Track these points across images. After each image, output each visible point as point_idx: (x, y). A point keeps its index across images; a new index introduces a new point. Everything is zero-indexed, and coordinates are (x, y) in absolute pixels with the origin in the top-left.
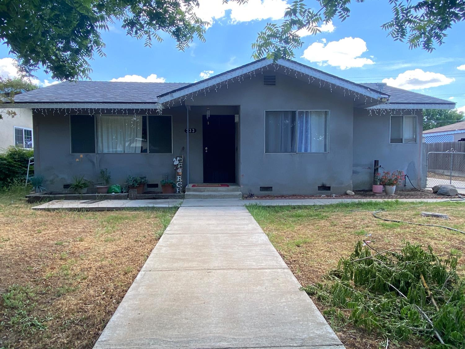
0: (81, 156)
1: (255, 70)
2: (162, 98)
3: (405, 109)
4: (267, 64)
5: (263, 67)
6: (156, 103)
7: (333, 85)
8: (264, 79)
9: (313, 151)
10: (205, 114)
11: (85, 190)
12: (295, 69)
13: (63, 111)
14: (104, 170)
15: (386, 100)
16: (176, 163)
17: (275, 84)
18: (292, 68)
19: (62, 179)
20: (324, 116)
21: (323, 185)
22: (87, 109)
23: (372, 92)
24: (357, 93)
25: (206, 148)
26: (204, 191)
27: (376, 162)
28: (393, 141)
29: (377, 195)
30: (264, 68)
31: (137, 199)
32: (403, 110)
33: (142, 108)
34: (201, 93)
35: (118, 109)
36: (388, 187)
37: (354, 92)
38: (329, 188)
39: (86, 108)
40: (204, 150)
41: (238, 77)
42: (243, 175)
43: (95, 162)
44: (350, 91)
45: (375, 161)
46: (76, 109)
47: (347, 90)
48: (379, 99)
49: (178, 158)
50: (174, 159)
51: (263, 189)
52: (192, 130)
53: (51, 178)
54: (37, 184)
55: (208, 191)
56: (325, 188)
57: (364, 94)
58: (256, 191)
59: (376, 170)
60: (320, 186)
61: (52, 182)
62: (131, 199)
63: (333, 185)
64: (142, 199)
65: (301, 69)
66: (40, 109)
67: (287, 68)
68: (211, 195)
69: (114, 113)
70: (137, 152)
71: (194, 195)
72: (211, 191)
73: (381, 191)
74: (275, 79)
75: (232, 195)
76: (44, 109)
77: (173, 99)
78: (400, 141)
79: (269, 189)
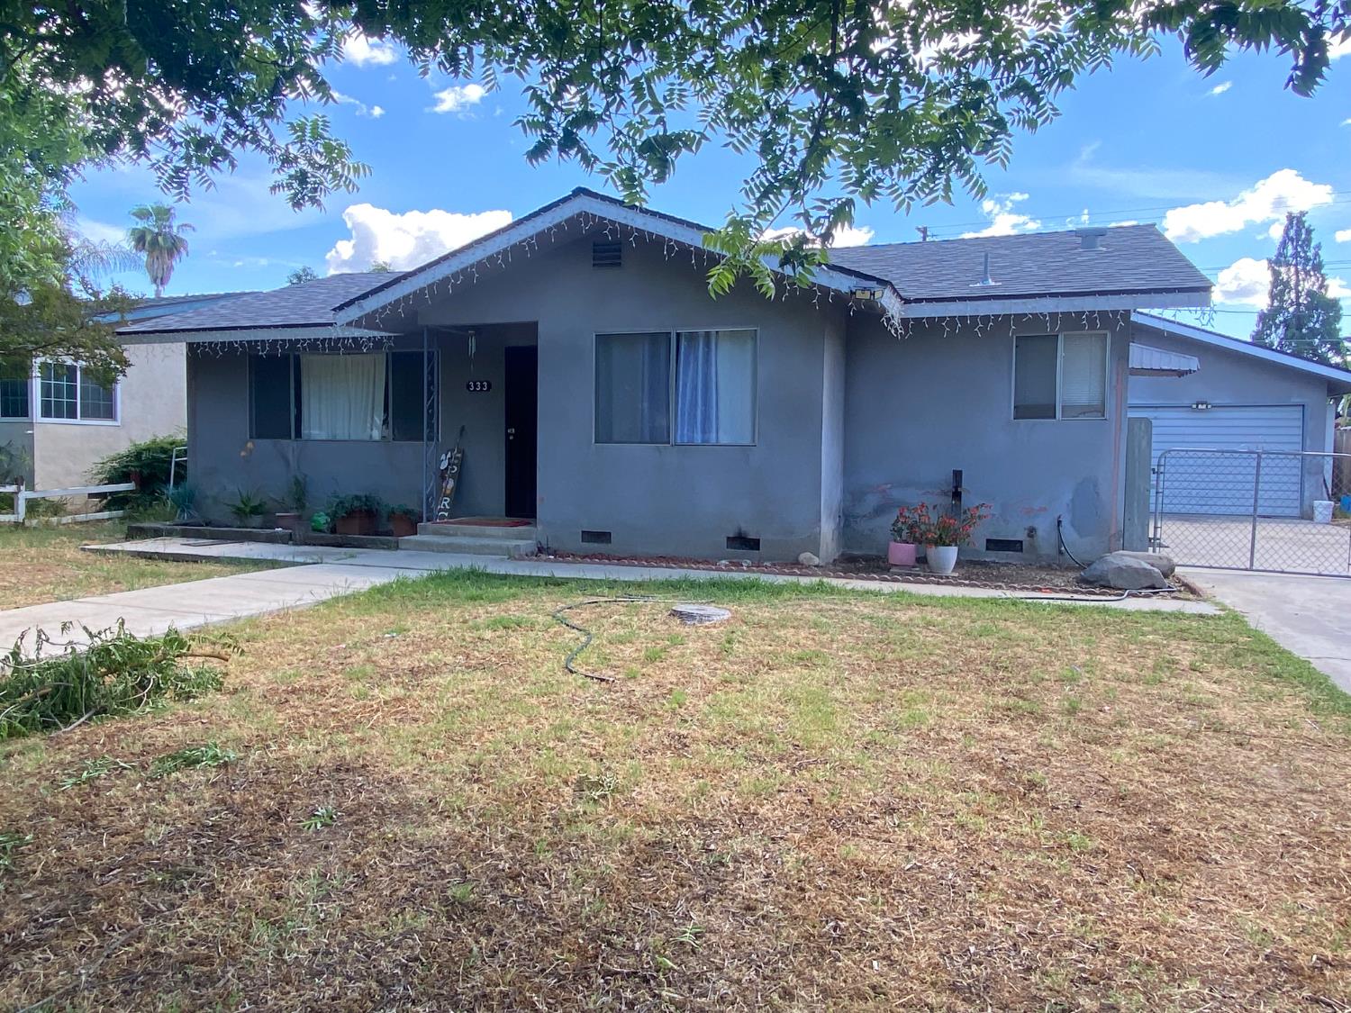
0: (251, 445)
1: (537, 235)
2: (341, 314)
4: (565, 217)
5: (555, 226)
6: (331, 324)
8: (594, 251)
9: (724, 440)
10: (511, 345)
11: (257, 520)
13: (214, 348)
14: (303, 478)
16: (446, 464)
17: (619, 264)
18: (624, 221)
20: (749, 345)
21: (740, 533)
22: (256, 342)
23: (832, 273)
25: (512, 430)
26: (455, 535)
27: (958, 475)
28: (1022, 412)
30: (558, 226)
32: (1019, 317)
38: (754, 544)
39: (253, 339)
40: (507, 435)
41: (498, 253)
43: (291, 458)
45: (954, 472)
46: (237, 343)
49: (449, 456)
50: (442, 456)
51: (590, 536)
52: (482, 386)
53: (214, 491)
54: (182, 503)
55: (465, 535)
56: (744, 542)
57: (811, 280)
58: (573, 541)
60: (731, 535)
61: (216, 500)
63: (765, 537)
65: (645, 224)
67: (613, 223)
70: (372, 438)
72: (472, 536)
73: (912, 561)
74: (620, 250)
77: (362, 313)
78: (1048, 411)
79: (603, 537)
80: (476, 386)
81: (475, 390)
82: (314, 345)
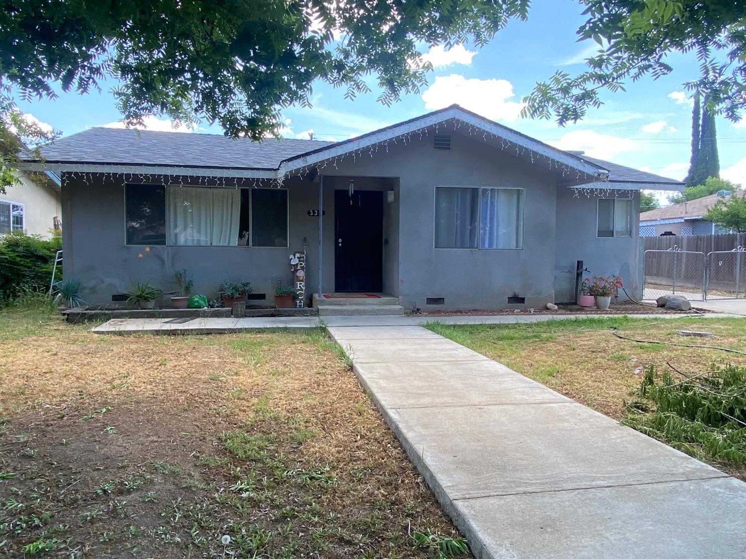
0: (148, 249)
1: (428, 127)
2: (290, 163)
3: (621, 190)
4: (444, 120)
7: (535, 153)
8: (435, 140)
9: (501, 247)
10: (347, 189)
12: (483, 128)
13: (118, 178)
14: (182, 272)
15: (605, 176)
16: (294, 261)
17: (450, 148)
18: (479, 126)
19: (109, 285)
20: (515, 197)
21: (515, 295)
22: (160, 176)
23: (586, 165)
24: (567, 166)
25: (340, 240)
26: (345, 305)
27: (580, 264)
28: (601, 234)
29: (586, 309)
30: (440, 124)
31: (246, 316)
32: (618, 191)
33: (248, 177)
34: (348, 158)
35: (209, 177)
36: (601, 299)
37: (562, 164)
38: (522, 300)
39: (157, 173)
40: (337, 243)
41: (403, 135)
42: (402, 281)
43: (166, 259)
44: (558, 162)
45: (578, 262)
46: (141, 175)
47: (553, 160)
48: (596, 175)
49: (298, 255)
50: (292, 256)
51: (431, 301)
53: (93, 283)
54: (70, 293)
55: (351, 304)
56: (517, 300)
57: (576, 167)
58: (422, 304)
59: (579, 275)
60: (510, 296)
61: (93, 290)
62: (237, 316)
63: (528, 296)
64: (253, 317)
65: (491, 129)
66: (81, 173)
67: (472, 126)
68: (358, 310)
69: (203, 183)
70: (231, 245)
71: (332, 309)
72: (356, 304)
73: (592, 305)
74: (450, 141)
75: (390, 310)
76: (88, 174)
77: (306, 165)
78: (611, 234)
79: (439, 301)
80: (314, 212)
81: (314, 215)
82: (176, 179)
